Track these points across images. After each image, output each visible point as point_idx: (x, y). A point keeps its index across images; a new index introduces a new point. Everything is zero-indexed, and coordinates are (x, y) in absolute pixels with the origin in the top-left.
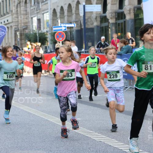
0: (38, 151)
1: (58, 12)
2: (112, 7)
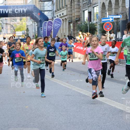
1: (107, 5)
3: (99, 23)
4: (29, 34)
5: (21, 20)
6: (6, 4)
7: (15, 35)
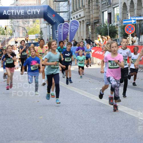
1: (128, 6)
4: (43, 38)
5: (34, 22)
6: (18, 5)
7: (27, 39)
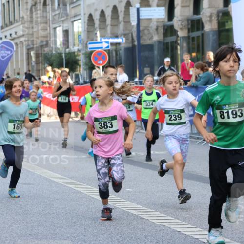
0: (65, 241)
1: (97, 19)
2: (183, 11)
3: (84, 52)
